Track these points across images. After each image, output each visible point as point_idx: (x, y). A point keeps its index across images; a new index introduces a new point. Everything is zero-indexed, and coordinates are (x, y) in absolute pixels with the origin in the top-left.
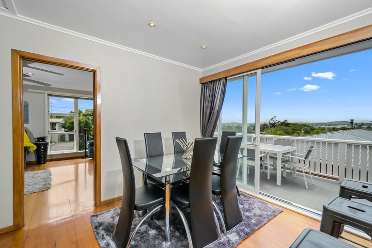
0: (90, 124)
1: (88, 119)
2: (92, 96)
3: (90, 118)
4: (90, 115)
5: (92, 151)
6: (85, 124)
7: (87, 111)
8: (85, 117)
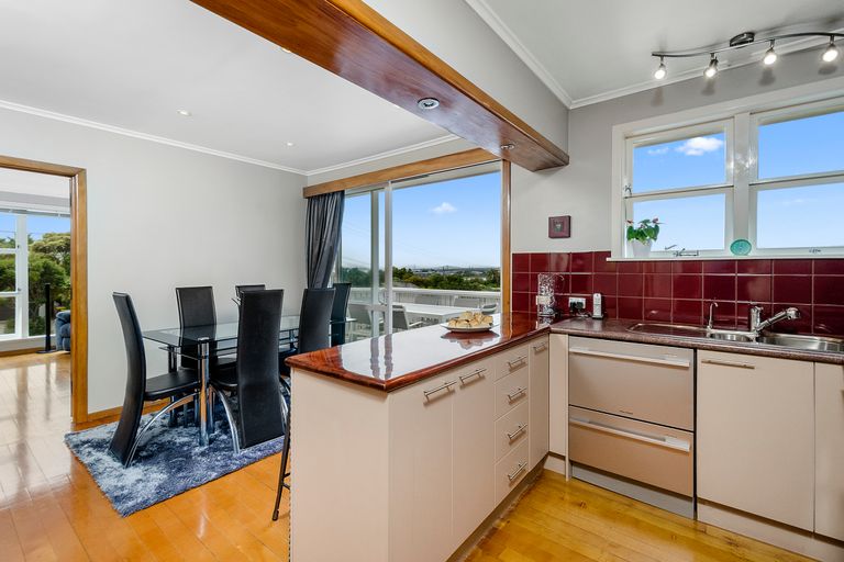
0: (59, 273)
1: (53, 259)
2: (69, 209)
3: (60, 256)
4: (60, 249)
5: (66, 335)
6: (42, 275)
7: (48, 236)
8: (43, 254)
